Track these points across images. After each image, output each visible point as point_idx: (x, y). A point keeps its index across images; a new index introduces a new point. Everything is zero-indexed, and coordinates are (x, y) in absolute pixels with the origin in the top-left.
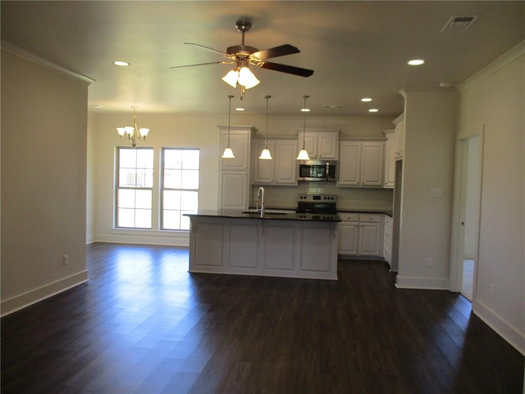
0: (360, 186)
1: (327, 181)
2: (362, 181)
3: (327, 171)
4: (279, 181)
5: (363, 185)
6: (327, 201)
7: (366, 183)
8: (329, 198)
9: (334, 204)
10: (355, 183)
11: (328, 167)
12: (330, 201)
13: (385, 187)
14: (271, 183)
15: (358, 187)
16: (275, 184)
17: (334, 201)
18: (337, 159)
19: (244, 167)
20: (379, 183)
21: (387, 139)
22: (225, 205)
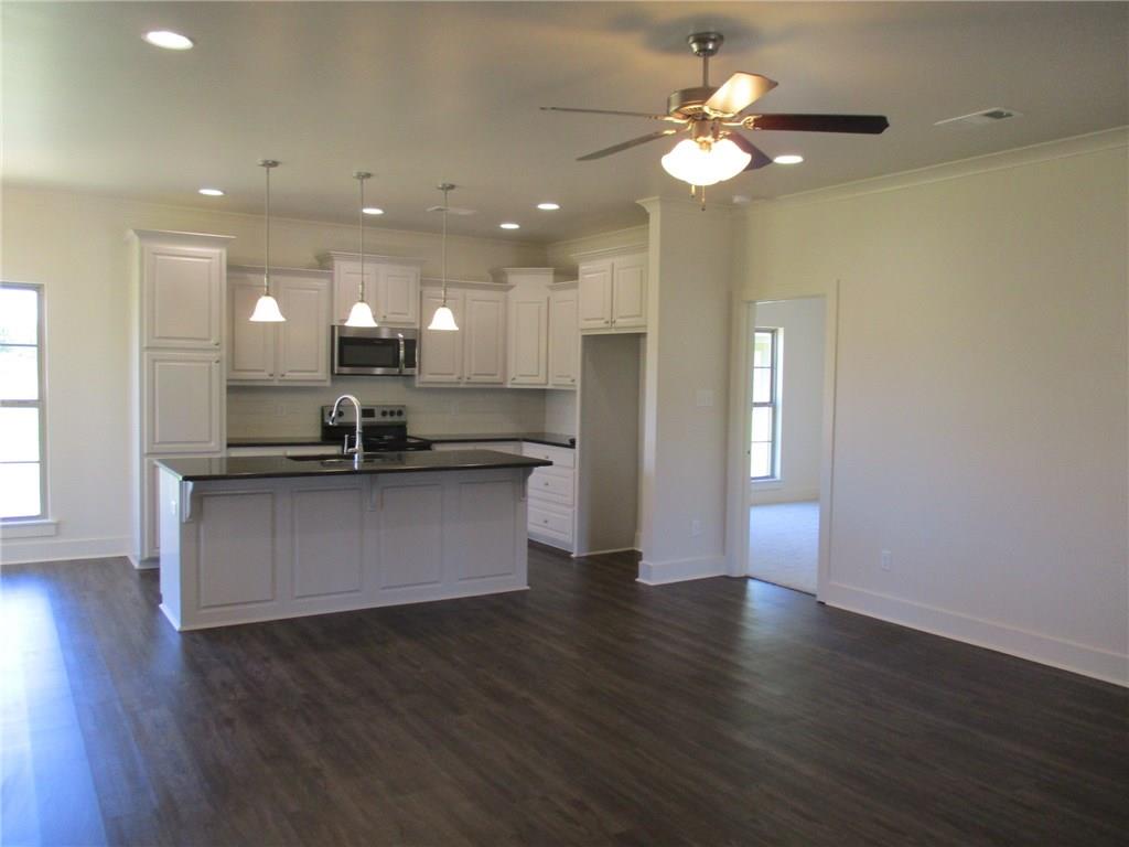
0: (461, 386)
1: (400, 374)
2: (466, 375)
3: (402, 352)
4: (289, 376)
5: (467, 383)
6: (388, 419)
7: (474, 379)
8: (392, 413)
9: (402, 427)
10: (454, 378)
11: (402, 343)
12: (396, 419)
13: (509, 386)
14: (268, 380)
15: (458, 386)
16: (276, 383)
17: (402, 419)
18: (418, 327)
19: (212, 342)
20: (497, 378)
21: (512, 287)
22: (160, 443)
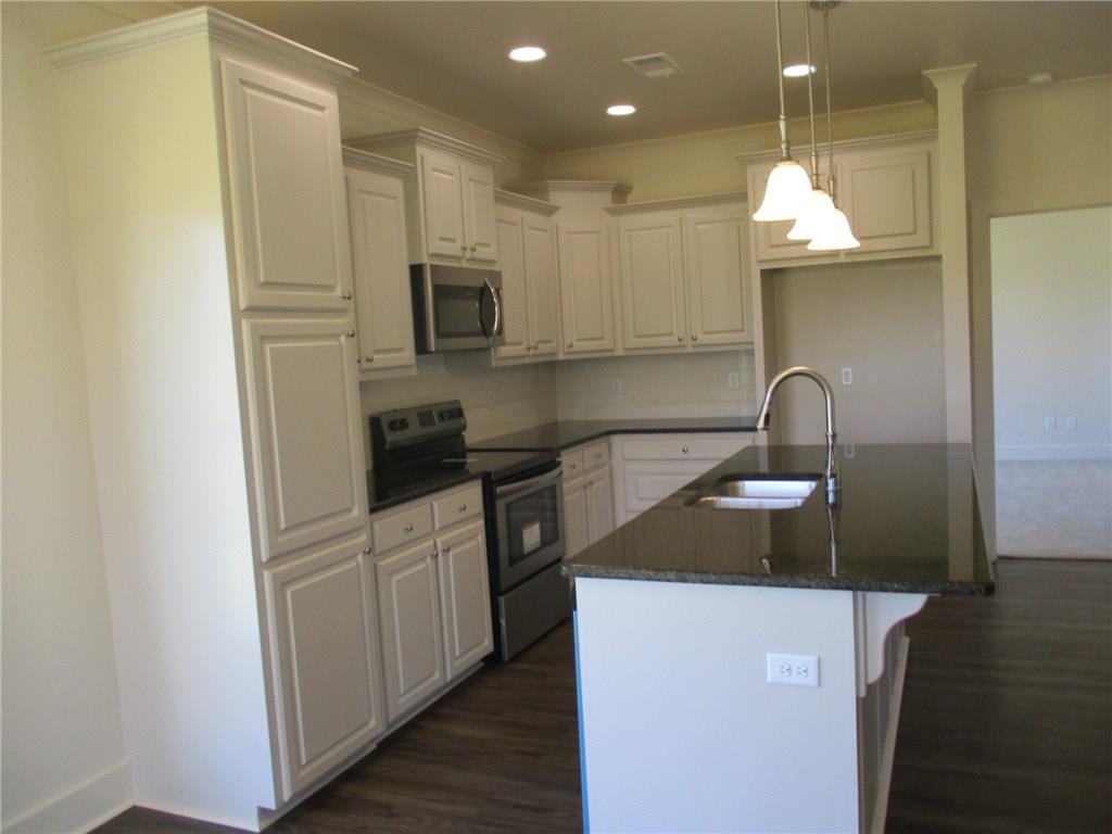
6: (448, 424)
7: (539, 350)
10: (523, 348)
12: (456, 424)
13: (561, 357)
19: (338, 292)
20: (554, 344)
21: (557, 209)
22: (288, 529)
